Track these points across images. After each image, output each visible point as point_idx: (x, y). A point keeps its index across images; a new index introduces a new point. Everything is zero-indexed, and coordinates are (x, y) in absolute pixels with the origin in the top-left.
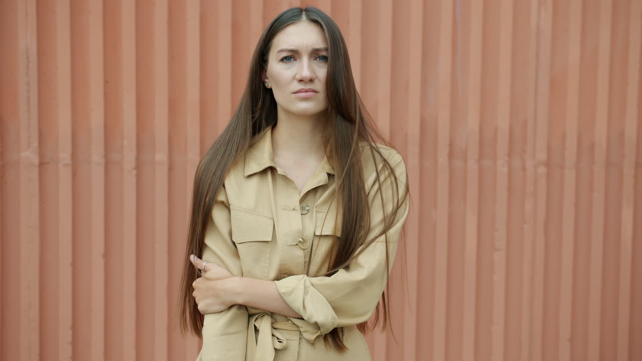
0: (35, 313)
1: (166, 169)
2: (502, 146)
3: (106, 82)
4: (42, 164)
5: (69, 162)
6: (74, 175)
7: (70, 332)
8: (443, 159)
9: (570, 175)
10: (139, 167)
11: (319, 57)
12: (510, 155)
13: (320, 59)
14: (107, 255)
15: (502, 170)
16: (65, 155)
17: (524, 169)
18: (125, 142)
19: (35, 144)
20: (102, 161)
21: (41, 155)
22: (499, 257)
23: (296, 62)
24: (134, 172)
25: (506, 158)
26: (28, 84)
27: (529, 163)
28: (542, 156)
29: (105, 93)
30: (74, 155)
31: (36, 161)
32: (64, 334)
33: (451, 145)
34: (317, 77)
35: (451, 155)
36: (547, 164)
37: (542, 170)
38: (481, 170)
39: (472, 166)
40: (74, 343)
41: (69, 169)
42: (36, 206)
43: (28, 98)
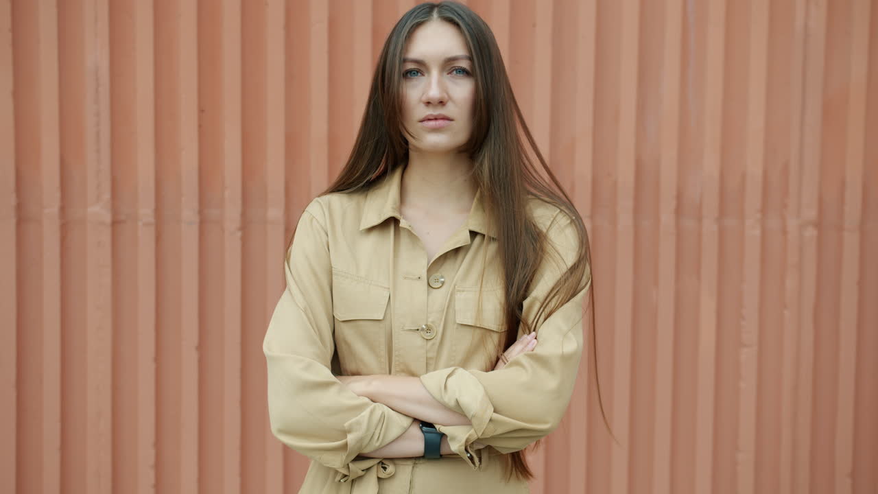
0: (105, 425)
1: (282, 229)
2: (753, 200)
3: (201, 111)
4: (115, 223)
5: (152, 219)
6: (158, 238)
7: (152, 452)
8: (667, 218)
9: (851, 240)
10: (245, 227)
11: (456, 70)
12: (764, 211)
13: (457, 73)
14: (201, 347)
15: (753, 232)
16: (146, 212)
17: (784, 232)
18: (227, 193)
19: (107, 196)
20: (195, 218)
21: (115, 210)
22: (748, 356)
23: (423, 77)
24: (239, 234)
25: (759, 216)
26: (98, 114)
27: (792, 223)
28: (811, 213)
29: (200, 126)
30: (158, 211)
31: (107, 218)
32: (145, 454)
33: (679, 197)
34: (450, 98)
35: (678, 211)
36: (819, 225)
37: (811, 233)
38: (722, 233)
39: (710, 227)
40: (158, 466)
41: (152, 229)
42: (107, 280)
43: (98, 134)
